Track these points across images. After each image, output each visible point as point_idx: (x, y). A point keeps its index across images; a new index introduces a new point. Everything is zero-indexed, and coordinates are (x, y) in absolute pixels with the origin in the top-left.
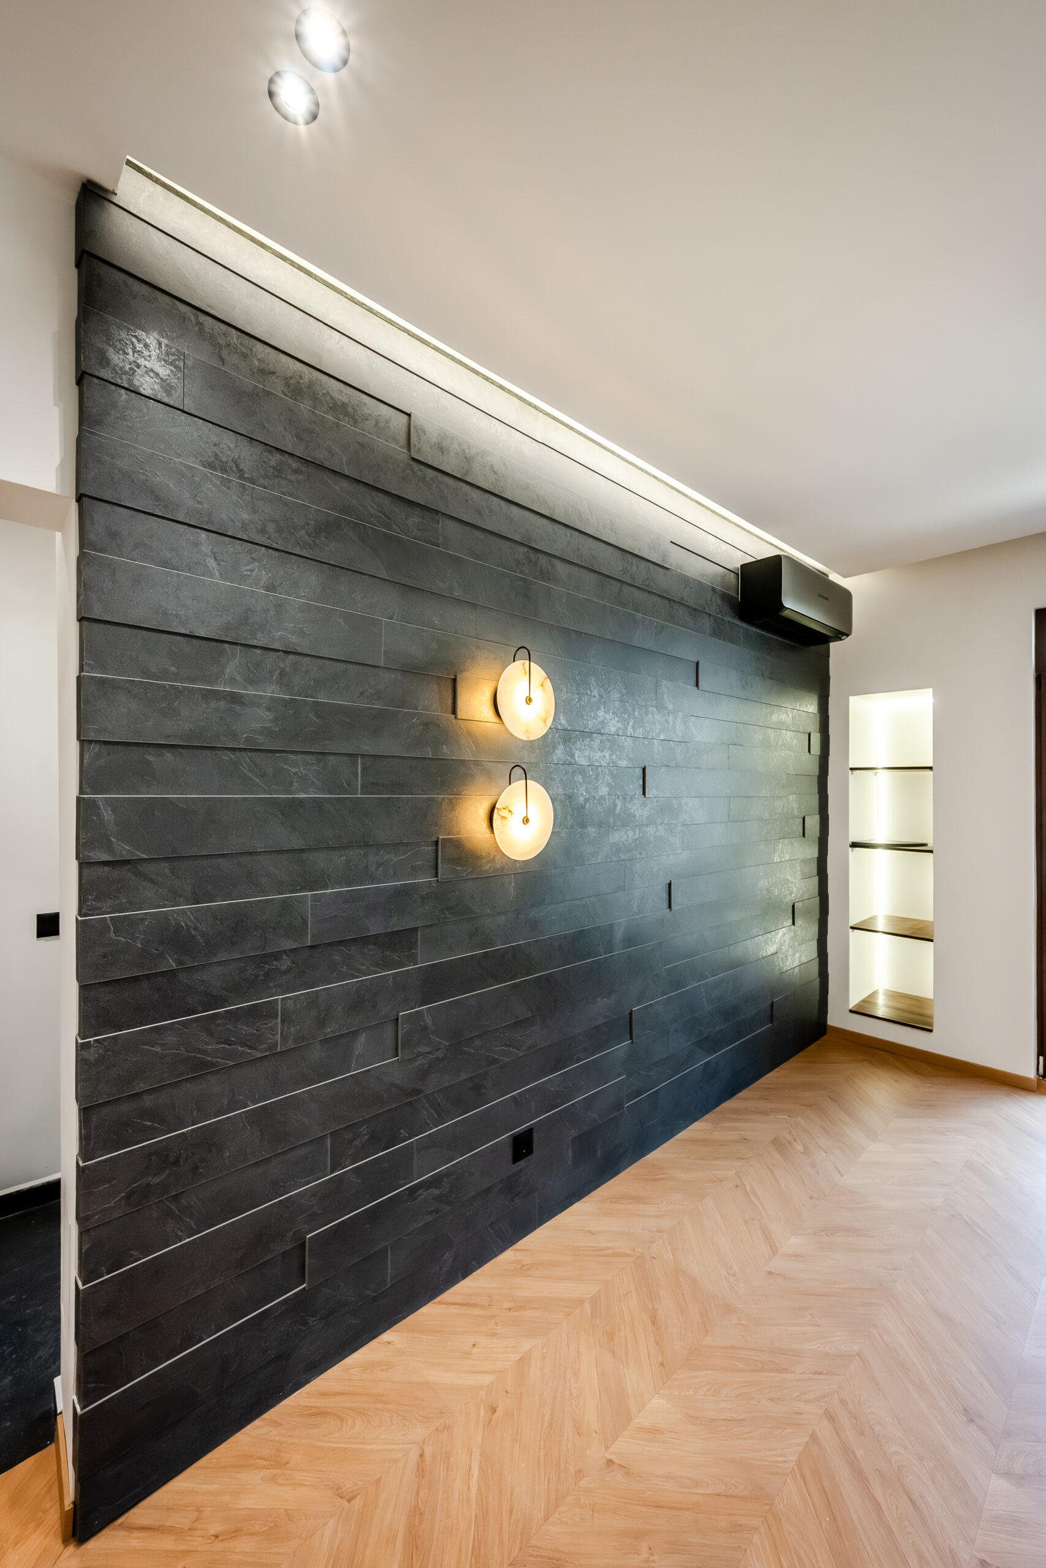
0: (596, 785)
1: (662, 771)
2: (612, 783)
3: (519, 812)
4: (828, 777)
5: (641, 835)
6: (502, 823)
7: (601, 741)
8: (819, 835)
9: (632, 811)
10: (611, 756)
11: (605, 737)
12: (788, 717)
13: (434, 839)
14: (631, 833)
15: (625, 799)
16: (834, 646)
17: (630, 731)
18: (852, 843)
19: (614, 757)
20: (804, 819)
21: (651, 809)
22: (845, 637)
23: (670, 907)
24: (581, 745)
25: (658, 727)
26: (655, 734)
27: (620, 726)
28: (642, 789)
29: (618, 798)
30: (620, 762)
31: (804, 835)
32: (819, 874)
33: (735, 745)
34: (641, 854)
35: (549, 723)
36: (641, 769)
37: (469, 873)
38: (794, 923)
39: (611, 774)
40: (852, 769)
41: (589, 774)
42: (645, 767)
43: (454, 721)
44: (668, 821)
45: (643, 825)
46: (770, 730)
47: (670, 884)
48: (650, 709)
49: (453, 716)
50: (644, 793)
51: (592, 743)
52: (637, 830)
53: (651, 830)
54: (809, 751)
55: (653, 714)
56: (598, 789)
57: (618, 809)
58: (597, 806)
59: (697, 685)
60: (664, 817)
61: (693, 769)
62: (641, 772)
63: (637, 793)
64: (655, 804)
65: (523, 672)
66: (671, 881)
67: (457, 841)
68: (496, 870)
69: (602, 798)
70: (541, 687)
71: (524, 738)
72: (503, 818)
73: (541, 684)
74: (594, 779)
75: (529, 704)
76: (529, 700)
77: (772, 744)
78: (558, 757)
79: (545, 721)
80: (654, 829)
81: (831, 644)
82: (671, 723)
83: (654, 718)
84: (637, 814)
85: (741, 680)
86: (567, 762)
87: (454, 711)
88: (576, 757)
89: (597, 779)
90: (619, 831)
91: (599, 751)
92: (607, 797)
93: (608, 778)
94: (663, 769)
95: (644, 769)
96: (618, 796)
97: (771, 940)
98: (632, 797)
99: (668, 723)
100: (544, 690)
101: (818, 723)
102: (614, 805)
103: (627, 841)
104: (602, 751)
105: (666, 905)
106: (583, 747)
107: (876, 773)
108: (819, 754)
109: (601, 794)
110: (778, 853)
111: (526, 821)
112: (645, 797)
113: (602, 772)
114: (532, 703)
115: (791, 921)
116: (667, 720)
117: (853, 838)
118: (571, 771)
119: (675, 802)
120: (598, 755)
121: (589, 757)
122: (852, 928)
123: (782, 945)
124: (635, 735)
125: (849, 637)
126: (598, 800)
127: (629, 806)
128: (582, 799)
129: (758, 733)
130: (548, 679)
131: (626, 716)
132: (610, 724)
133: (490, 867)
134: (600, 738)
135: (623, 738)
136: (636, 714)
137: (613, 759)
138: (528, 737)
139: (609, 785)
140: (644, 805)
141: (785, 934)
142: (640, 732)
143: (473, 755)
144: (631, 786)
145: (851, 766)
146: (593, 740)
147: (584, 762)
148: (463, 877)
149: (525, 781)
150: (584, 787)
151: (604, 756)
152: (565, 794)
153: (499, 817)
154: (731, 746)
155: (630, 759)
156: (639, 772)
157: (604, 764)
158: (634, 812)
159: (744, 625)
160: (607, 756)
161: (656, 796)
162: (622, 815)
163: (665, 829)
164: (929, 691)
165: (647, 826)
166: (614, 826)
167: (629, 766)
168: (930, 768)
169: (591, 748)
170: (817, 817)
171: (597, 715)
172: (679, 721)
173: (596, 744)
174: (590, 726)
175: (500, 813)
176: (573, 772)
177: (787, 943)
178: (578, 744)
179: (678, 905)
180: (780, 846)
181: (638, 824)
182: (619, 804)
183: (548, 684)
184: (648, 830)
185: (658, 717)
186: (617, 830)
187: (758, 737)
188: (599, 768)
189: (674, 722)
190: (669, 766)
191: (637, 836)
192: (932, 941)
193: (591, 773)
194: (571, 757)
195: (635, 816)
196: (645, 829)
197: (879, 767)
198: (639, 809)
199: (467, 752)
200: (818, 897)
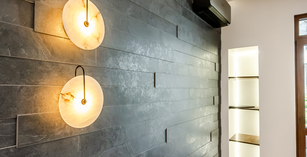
0: (131, 81)
1: (163, 75)
2: (139, 80)
3: (79, 96)
4: (221, 81)
5: (153, 107)
6: (65, 104)
7: (134, 57)
8: (218, 104)
9: (149, 95)
10: (139, 66)
11: (135, 56)
12: (209, 56)
13: (13, 116)
14: (148, 106)
15: (145, 89)
16: (223, 29)
17: (148, 54)
18: (230, 107)
19: (140, 66)
20: (214, 97)
21: (158, 94)
22: (229, 24)
23: (166, 141)
24: (123, 58)
25: (161, 53)
26: (159, 57)
27: (143, 50)
28: (154, 84)
29: (142, 88)
30: (143, 70)
31: (214, 104)
32: (218, 119)
33: (191, 65)
34: (153, 116)
35: (101, 40)
36: (153, 74)
37: (44, 138)
38: (211, 141)
39: (139, 75)
40: (229, 78)
41: (127, 75)
42: (155, 72)
43: (33, 33)
44: (166, 99)
45: (154, 102)
46: (203, 60)
47: (166, 130)
48: (157, 44)
49: (31, 29)
50: (155, 86)
51: (129, 58)
52: (151, 104)
53: (157, 104)
54: (215, 70)
55: (159, 47)
56: (132, 83)
57: (142, 94)
58: (131, 93)
59: (177, 37)
60: (164, 98)
61: (176, 75)
62: (153, 75)
63: (152, 86)
64: (160, 91)
65: (83, 5)
66: (166, 129)
67: (34, 117)
68: (66, 134)
69: (134, 88)
70: (96, 18)
71: (83, 48)
72: (66, 100)
73: (95, 16)
74: (130, 77)
75: (87, 26)
76: (86, 24)
77: (204, 66)
78: (109, 64)
79: (98, 39)
80: (159, 104)
81: (222, 28)
82: (167, 52)
83: (159, 49)
84: (151, 96)
85: (193, 37)
86: (115, 68)
87: (33, 26)
88: (120, 64)
89: (131, 78)
90: (142, 106)
91: (132, 63)
92: (136, 87)
93: (137, 78)
94: (163, 74)
95: (155, 74)
96: (142, 87)
97: (204, 149)
98: (149, 88)
99: (165, 52)
100: (98, 20)
101: (218, 60)
102: (140, 92)
103: (146, 110)
104: (134, 63)
105: (164, 140)
106: (124, 60)
107: (235, 80)
108: (218, 71)
109: (133, 86)
110: (206, 112)
111: (84, 102)
112: (155, 88)
113: (134, 74)
114: (89, 25)
115: (210, 139)
116: (165, 51)
117: (230, 105)
118: (117, 72)
119: (168, 90)
120: (132, 65)
121: (127, 66)
122: (230, 140)
123: (207, 150)
124: (150, 56)
125: (230, 24)
126: (132, 89)
127: (148, 92)
128: (123, 88)
129: (199, 61)
130: (100, 13)
131: (146, 46)
132: (138, 49)
133: (62, 133)
134: (133, 56)
135: (145, 57)
136: (151, 45)
137: (139, 68)
138: (86, 48)
139: (138, 81)
140: (155, 92)
141: (208, 145)
142: (153, 55)
143: (49, 58)
144: (149, 82)
145: (229, 76)
146: (129, 56)
147: (124, 68)
148: (39, 142)
149: (83, 76)
150: (124, 82)
151: (135, 66)
152: (113, 86)
153: (64, 100)
154: (190, 66)
155: (148, 69)
156: (152, 75)
157: (135, 70)
158: (150, 95)
159: (194, 14)
160: (137, 65)
161: (160, 87)
162: (144, 97)
163: (164, 103)
164: (257, 47)
165: (156, 102)
166: (140, 103)
167: (148, 72)
168: (258, 77)
169: (128, 60)
170: (218, 97)
171: (131, 43)
172: (170, 52)
173: (131, 59)
174: (128, 49)
175: (64, 97)
176: (118, 73)
177: (209, 149)
178: (121, 58)
179: (170, 140)
180: (207, 109)
181: (152, 101)
182: (143, 91)
183: (100, 16)
184: (156, 104)
185: (161, 49)
186: (142, 105)
187: (199, 63)
188: (133, 72)
189: (168, 52)
190: (165, 73)
191: (151, 108)
192: (259, 145)
193: (128, 74)
194: (117, 65)
195: (151, 97)
196: (155, 104)
197: (236, 77)
198: (152, 94)
199: (44, 55)
200: (218, 129)
